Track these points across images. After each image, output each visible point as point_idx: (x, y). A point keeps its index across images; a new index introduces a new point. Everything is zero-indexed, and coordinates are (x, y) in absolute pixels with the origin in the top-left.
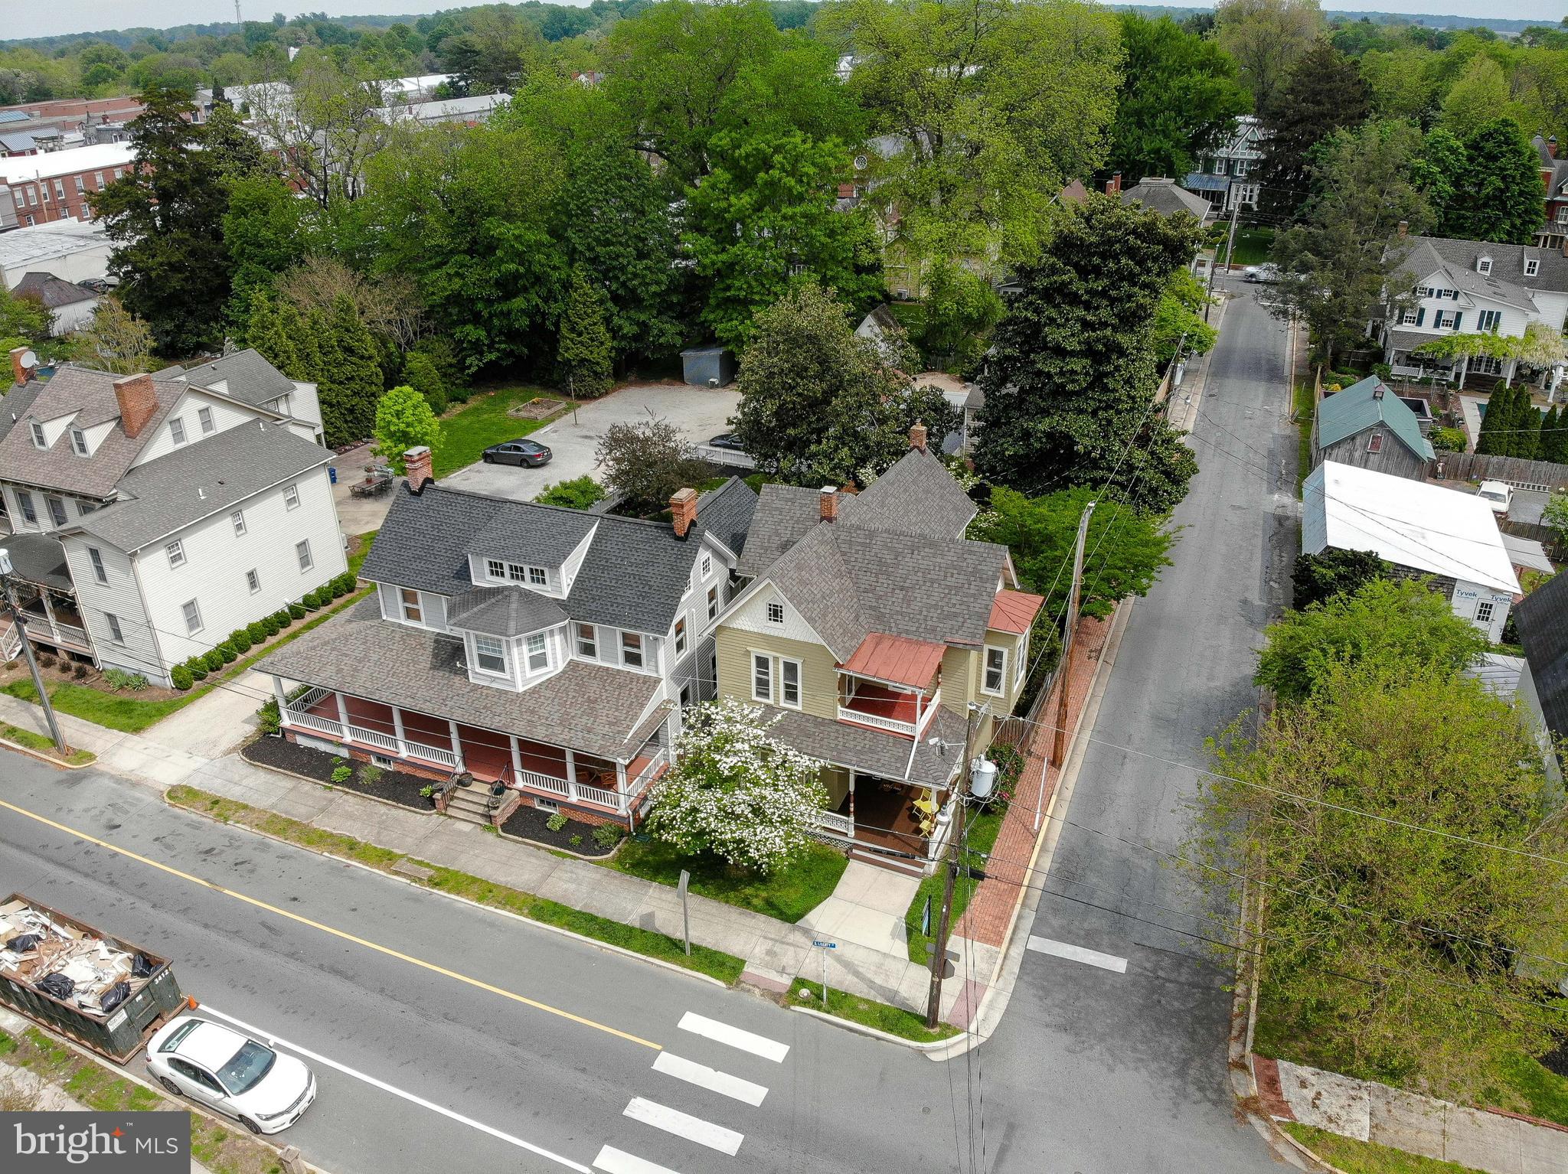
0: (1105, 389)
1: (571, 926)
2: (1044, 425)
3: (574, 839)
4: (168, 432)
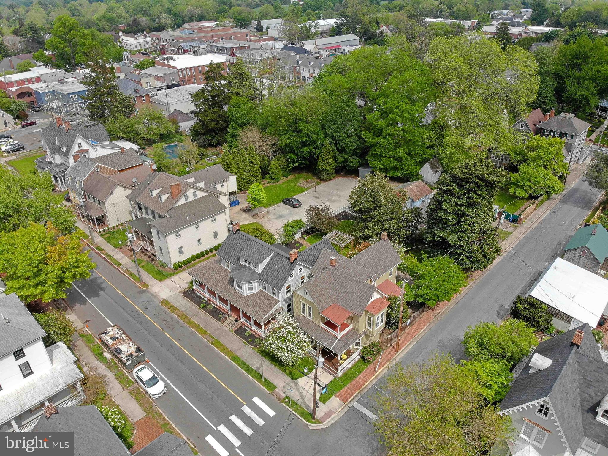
0: (461, 226)
1: (239, 365)
2: (439, 234)
3: (250, 340)
4: (183, 198)
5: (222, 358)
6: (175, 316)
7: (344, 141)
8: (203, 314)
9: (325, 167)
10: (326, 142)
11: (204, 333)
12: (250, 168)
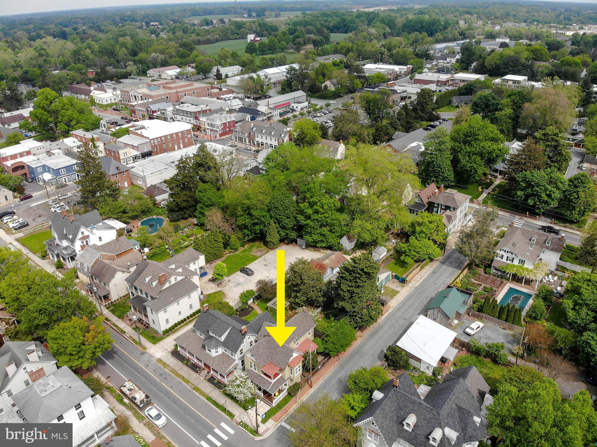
3: (218, 386)
4: (168, 283)
5: (200, 399)
6: (167, 370)
7: (284, 222)
8: (186, 368)
9: (271, 240)
10: (272, 222)
11: (188, 382)
12: (215, 245)
